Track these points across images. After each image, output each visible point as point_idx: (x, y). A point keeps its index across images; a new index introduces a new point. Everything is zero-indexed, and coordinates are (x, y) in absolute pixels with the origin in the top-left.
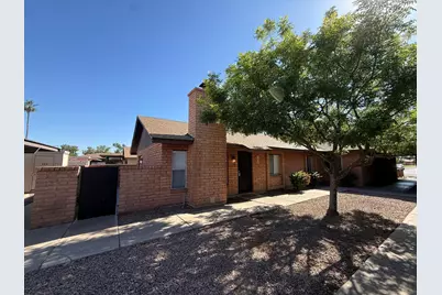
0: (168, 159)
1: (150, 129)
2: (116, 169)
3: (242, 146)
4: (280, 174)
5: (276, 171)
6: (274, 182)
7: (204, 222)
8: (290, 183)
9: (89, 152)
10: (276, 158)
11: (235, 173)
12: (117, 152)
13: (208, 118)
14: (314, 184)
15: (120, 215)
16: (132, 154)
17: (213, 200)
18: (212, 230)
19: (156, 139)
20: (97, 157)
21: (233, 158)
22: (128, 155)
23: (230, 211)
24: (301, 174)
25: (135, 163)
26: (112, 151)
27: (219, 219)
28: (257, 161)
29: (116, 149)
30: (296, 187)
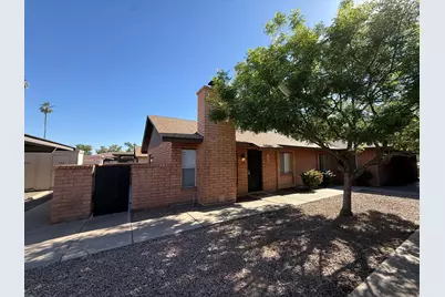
0: (178, 158)
1: (160, 128)
2: (129, 167)
3: (251, 144)
4: (291, 173)
5: (286, 169)
6: (284, 181)
7: (213, 220)
8: (300, 182)
9: (102, 151)
10: (286, 156)
11: (245, 172)
12: (129, 151)
13: (217, 116)
14: (327, 184)
15: (133, 211)
16: (143, 152)
17: (222, 198)
18: (222, 228)
19: (166, 138)
20: (110, 155)
21: (243, 156)
22: (138, 154)
23: (239, 210)
24: (312, 172)
25: (146, 161)
26: (124, 150)
27: (229, 218)
28: (267, 160)
29: (127, 148)
30: (307, 186)
